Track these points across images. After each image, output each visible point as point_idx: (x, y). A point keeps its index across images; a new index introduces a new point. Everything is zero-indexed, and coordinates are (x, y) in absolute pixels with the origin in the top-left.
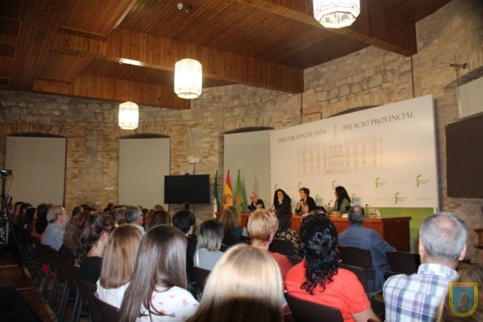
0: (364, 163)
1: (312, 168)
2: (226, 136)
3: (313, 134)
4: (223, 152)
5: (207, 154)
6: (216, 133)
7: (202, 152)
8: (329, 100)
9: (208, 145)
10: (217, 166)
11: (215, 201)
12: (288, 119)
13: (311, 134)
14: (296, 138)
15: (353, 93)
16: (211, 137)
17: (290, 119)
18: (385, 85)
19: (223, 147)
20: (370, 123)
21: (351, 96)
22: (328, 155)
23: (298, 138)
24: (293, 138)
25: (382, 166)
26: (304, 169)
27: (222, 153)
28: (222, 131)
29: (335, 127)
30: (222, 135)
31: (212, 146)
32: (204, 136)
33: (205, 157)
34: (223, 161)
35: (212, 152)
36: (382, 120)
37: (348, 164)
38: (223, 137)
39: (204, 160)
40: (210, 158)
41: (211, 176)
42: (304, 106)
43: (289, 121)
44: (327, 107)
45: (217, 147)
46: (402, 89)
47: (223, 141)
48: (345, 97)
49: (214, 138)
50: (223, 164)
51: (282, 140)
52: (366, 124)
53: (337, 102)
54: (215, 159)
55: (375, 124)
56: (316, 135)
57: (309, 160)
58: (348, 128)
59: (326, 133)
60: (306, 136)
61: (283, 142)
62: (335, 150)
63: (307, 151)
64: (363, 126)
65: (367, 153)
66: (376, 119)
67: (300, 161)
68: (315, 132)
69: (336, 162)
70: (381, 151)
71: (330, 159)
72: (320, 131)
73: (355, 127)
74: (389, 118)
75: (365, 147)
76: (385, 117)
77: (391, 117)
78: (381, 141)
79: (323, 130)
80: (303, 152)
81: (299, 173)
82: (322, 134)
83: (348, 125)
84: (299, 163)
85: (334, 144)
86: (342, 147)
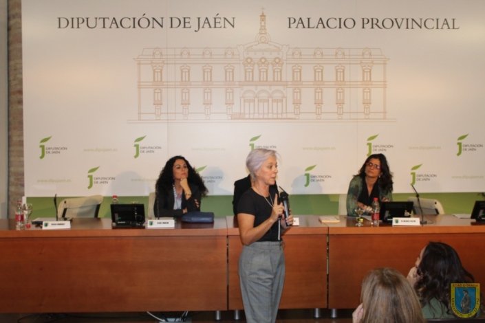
0: (340, 103)
1: (186, 104)
3: (194, 24)
13: (184, 23)
14: (126, 23)
20: (359, 23)
24: (117, 24)
25: (385, 112)
26: (158, 104)
29: (263, 16)
36: (388, 23)
37: (297, 103)
51: (75, 22)
55: (372, 28)
56: (201, 26)
57: (177, 83)
58: (301, 25)
59: (233, 26)
60: (167, 23)
61: (78, 27)
62: (261, 68)
63: (169, 62)
64: (340, 27)
65: (349, 83)
66: (372, 19)
67: (142, 84)
68: (199, 19)
69: (264, 95)
70: (382, 83)
71: (246, 88)
72: (215, 18)
73: (321, 26)
74: (405, 21)
75: (345, 72)
76: (396, 19)
77: (410, 21)
78: (385, 64)
79: (225, 19)
80: (152, 63)
81: (140, 113)
82: (223, 26)
83: (301, 19)
84: (139, 88)
85: (260, 55)
86: (282, 64)
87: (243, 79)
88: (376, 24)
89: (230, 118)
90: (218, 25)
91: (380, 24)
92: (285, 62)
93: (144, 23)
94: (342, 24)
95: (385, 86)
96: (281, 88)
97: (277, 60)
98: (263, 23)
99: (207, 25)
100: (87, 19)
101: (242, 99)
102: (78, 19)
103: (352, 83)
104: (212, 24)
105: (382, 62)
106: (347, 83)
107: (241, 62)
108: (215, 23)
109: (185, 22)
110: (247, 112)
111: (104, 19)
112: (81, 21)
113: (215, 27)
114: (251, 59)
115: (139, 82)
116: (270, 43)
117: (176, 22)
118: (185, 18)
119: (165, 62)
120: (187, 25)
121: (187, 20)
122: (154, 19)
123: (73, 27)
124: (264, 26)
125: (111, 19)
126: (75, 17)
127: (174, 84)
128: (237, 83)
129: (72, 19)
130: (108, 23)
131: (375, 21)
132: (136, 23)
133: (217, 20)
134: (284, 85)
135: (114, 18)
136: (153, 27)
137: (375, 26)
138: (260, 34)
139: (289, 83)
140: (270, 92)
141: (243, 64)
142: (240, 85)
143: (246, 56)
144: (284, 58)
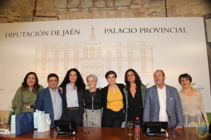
1: (56, 69)
3: (61, 33)
8: (68, 9)
12: (14, 17)
13: (57, 33)
15: (96, 7)
17: (19, 17)
18: (133, 6)
20: (138, 30)
21: (95, 9)
24: (29, 35)
26: (44, 69)
29: (93, 29)
36: (152, 30)
37: (109, 68)
42: (38, 8)
43: (17, 19)
44: (65, 14)
46: (154, 12)
48: (87, 9)
51: (12, 35)
52: (134, 31)
53: (78, 11)
55: (145, 32)
56: (65, 34)
57: (53, 60)
58: (110, 32)
59: (79, 33)
60: (50, 33)
61: (13, 37)
62: (91, 52)
63: (50, 50)
64: (129, 32)
65: (134, 58)
66: (145, 29)
67: (37, 60)
68: (64, 31)
69: (92, 65)
70: (151, 58)
71: (84, 61)
72: (71, 30)
73: (120, 32)
74: (161, 29)
75: (133, 52)
76: (156, 28)
77: (163, 29)
78: (152, 49)
79: (75, 30)
80: (42, 51)
82: (74, 34)
83: (110, 29)
84: (36, 62)
85: (91, 46)
86: (101, 50)
87: (83, 57)
88: (147, 31)
90: (72, 33)
91: (149, 31)
92: (103, 49)
93: (40, 34)
94: (130, 31)
95: (152, 60)
96: (101, 61)
97: (99, 48)
98: (93, 32)
99: (67, 33)
100: (17, 33)
101: (82, 67)
102: (14, 33)
103: (136, 58)
104: (70, 33)
105: (151, 48)
106: (133, 58)
107: (82, 49)
108: (71, 32)
110: (84, 72)
111: (24, 33)
112: (15, 34)
113: (71, 34)
114: (87, 48)
115: (36, 59)
116: (96, 40)
117: (54, 33)
118: (58, 31)
119: (48, 50)
120: (58, 34)
121: (58, 32)
122: (44, 32)
123: (11, 37)
124: (93, 33)
125: (27, 33)
127: (51, 60)
128: (80, 59)
129: (11, 33)
130: (25, 34)
131: (146, 30)
132: (37, 34)
133: (72, 31)
135: (28, 33)
136: (44, 35)
137: (146, 31)
138: (91, 36)
139: (105, 59)
140: (96, 63)
141: (83, 50)
142: (81, 60)
143: (84, 47)
144: (102, 47)
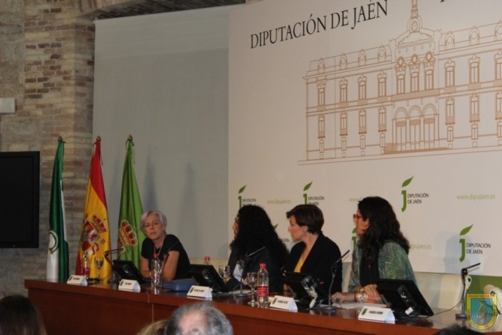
1: (344, 134)
2: (99, 24)
3: (350, 19)
4: (91, 80)
5: (40, 85)
6: (68, 17)
7: (22, 77)
9: (43, 56)
10: (72, 123)
11: (53, 242)
14: (299, 30)
16: (50, 29)
19: (91, 63)
22: (391, 90)
23: (306, 30)
24: (291, 33)
26: (321, 137)
27: (86, 82)
28: (87, 10)
30: (87, 22)
31: (55, 57)
32: (29, 24)
33: (34, 95)
34: (91, 106)
35: (55, 79)
37: (450, 123)
38: (92, 29)
39: (29, 105)
40: (49, 98)
41: (43, 159)
45: (70, 62)
47: (92, 40)
49: (61, 33)
50: (90, 118)
51: (262, 38)
54: (65, 101)
56: (357, 19)
57: (337, 106)
59: (386, 13)
60: (328, 22)
61: (265, 44)
62: (412, 71)
67: (309, 110)
68: (355, 9)
69: (415, 114)
71: (398, 105)
72: (369, 5)
79: (378, 3)
80: (317, 80)
81: (308, 151)
82: (376, 16)
84: (307, 116)
85: (411, 52)
86: (434, 62)
87: (395, 91)
89: (383, 152)
90: (371, 15)
92: (437, 57)
93: (311, 27)
96: (432, 100)
97: (429, 57)
98: (415, 2)
99: (362, 17)
100: (271, 31)
101: (395, 123)
102: (264, 33)
104: (367, 15)
107: (393, 65)
108: (369, 11)
109: (343, 18)
111: (282, 29)
112: (266, 35)
113: (369, 18)
114: (403, 59)
115: (307, 108)
116: (421, 30)
117: (336, 19)
118: (343, 12)
119: (328, 77)
120: (345, 21)
121: (345, 14)
122: (318, 20)
123: (261, 45)
124: (416, 6)
125: (287, 28)
126: (262, 31)
127: (334, 107)
128: (389, 99)
129: (261, 34)
130: (285, 33)
133: (371, 8)
134: (436, 96)
135: (289, 27)
136: (318, 31)
138: (412, 18)
139: (442, 91)
140: (422, 107)
141: (395, 67)
142: (392, 101)
143: (398, 56)
144: (436, 52)
